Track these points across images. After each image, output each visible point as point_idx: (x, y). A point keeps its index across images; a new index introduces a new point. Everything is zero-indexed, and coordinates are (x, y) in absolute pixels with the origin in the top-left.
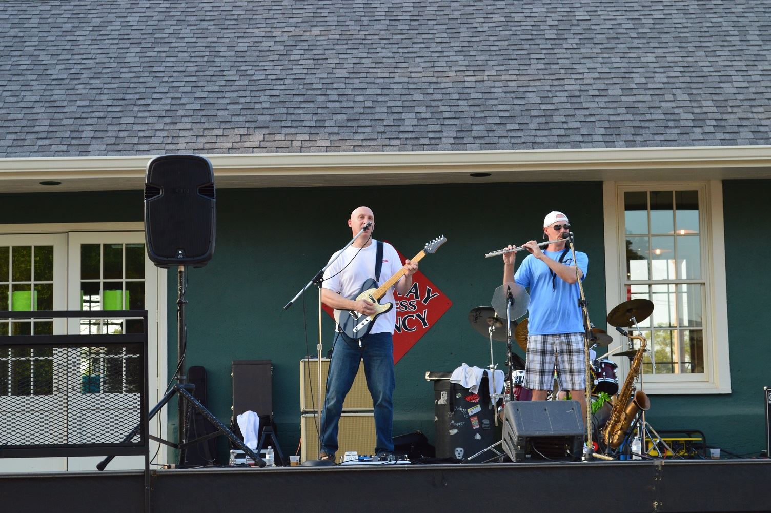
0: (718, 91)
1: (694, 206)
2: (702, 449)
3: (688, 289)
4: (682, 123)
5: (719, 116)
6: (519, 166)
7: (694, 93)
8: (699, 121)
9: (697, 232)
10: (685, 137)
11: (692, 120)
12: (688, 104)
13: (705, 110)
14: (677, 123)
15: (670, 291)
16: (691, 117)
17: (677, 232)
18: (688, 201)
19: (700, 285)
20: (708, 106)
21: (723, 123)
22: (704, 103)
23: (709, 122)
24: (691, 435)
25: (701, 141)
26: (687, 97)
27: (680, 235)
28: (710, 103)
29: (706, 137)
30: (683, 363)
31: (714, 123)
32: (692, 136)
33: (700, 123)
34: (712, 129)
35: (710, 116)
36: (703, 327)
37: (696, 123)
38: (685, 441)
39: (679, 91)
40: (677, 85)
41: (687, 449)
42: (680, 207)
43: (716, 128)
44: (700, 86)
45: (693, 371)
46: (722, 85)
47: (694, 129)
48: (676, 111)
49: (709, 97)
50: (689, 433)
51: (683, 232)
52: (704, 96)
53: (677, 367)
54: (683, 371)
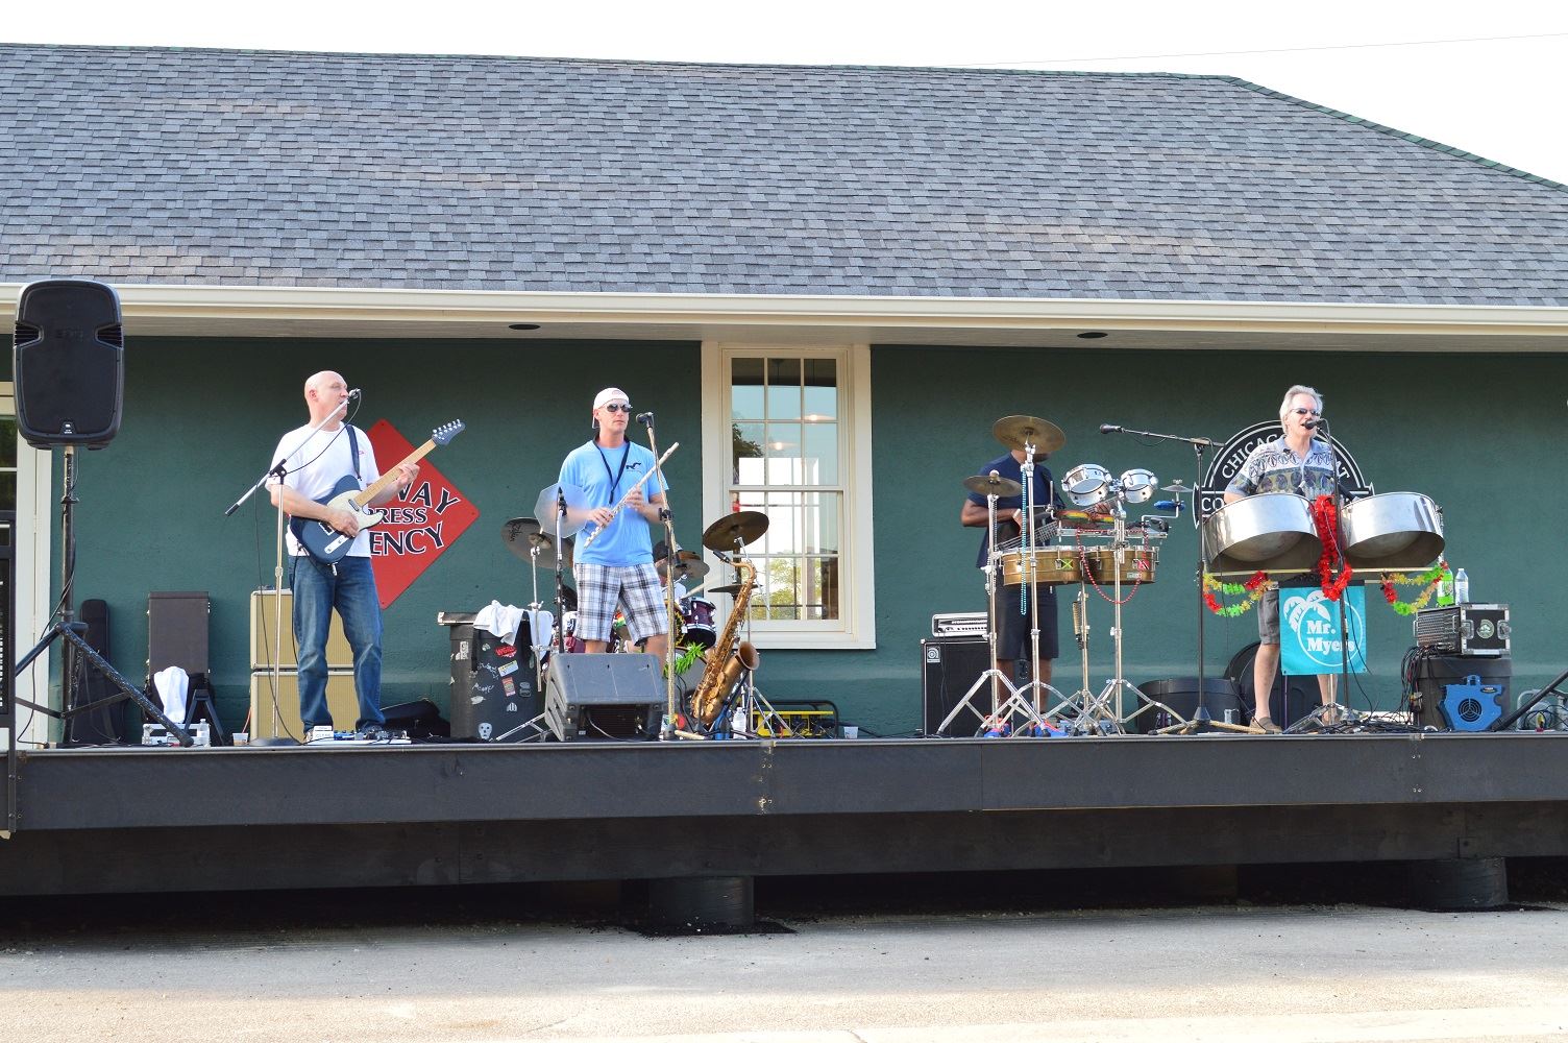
0: (867, 217)
1: (830, 382)
2: (833, 726)
3: (821, 499)
4: (816, 261)
5: (868, 253)
6: (581, 315)
7: (834, 218)
8: (839, 258)
9: (834, 418)
10: (819, 280)
11: (831, 257)
12: (824, 233)
13: (848, 243)
14: (808, 262)
15: (796, 503)
16: (829, 252)
17: (806, 418)
18: (822, 374)
19: (835, 494)
20: (853, 237)
21: (873, 263)
22: (847, 234)
23: (853, 261)
24: (819, 707)
25: (841, 288)
26: (823, 224)
27: (809, 422)
28: (855, 234)
29: (848, 282)
30: (811, 606)
31: (860, 262)
32: (829, 280)
33: (841, 262)
34: (857, 272)
35: (855, 252)
36: (839, 556)
37: (836, 262)
38: (810, 715)
39: (812, 215)
40: (811, 207)
41: (812, 727)
42: (810, 382)
43: (863, 270)
44: (842, 209)
45: (824, 617)
46: (872, 209)
47: (832, 270)
48: (808, 243)
49: (855, 225)
50: (816, 705)
51: (814, 418)
52: (847, 224)
53: (803, 612)
54: (811, 616)
